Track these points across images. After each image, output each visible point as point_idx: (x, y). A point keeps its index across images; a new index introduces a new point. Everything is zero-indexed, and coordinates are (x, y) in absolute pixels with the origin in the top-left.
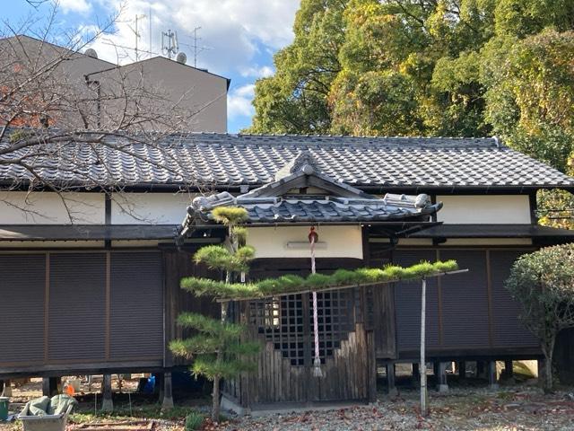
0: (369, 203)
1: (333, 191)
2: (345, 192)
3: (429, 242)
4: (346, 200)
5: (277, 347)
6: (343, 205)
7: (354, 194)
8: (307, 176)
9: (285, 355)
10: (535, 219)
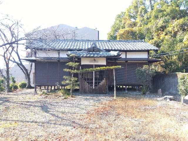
0: (107, 53)
1: (99, 50)
2: (102, 51)
3: (125, 62)
4: (102, 52)
5: (87, 82)
6: (101, 53)
7: (103, 51)
8: (94, 47)
9: (89, 84)
10: (149, 57)
